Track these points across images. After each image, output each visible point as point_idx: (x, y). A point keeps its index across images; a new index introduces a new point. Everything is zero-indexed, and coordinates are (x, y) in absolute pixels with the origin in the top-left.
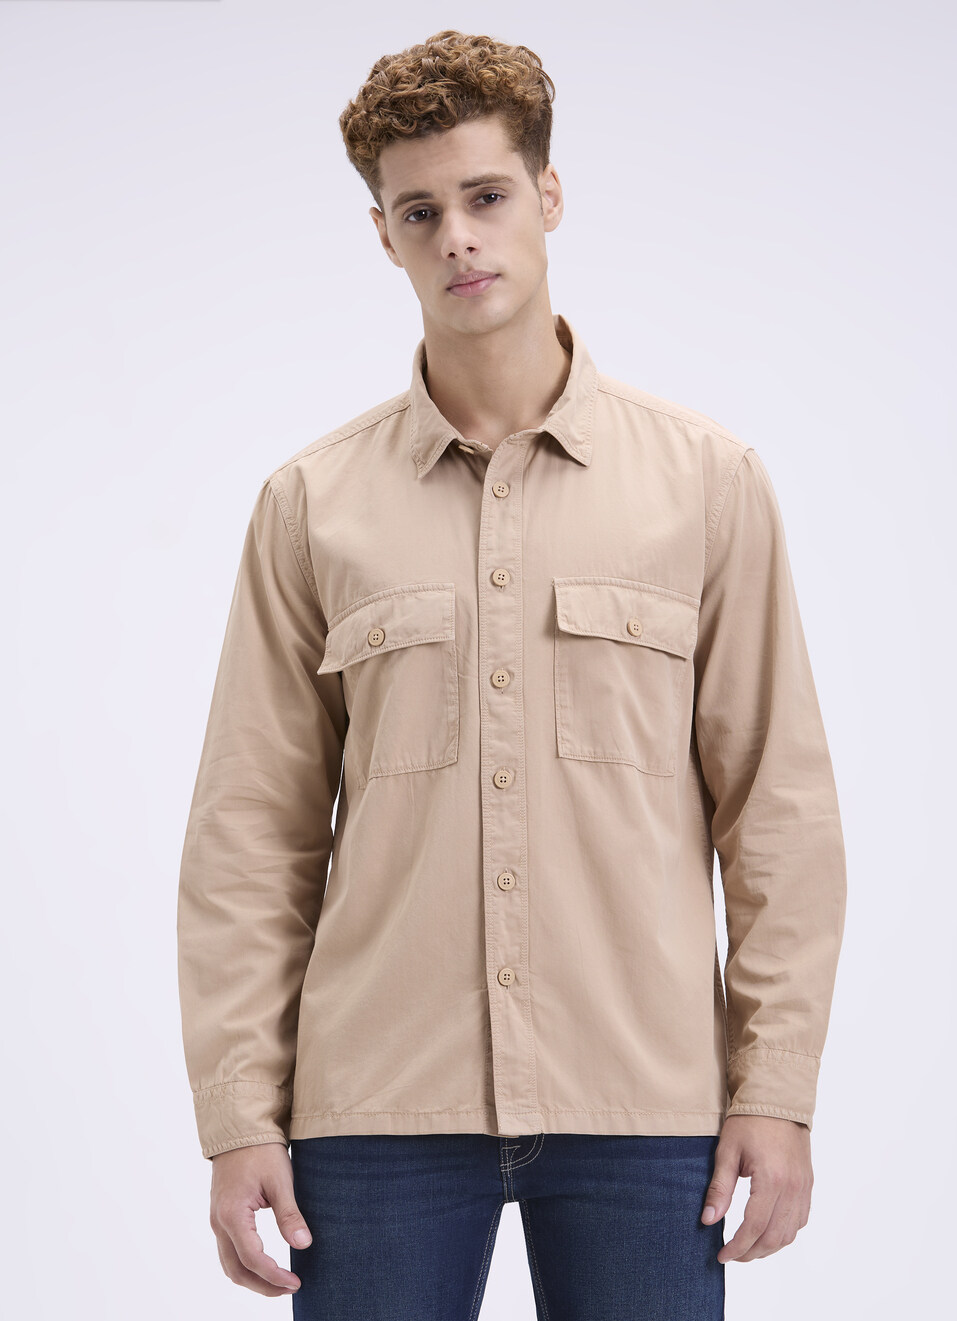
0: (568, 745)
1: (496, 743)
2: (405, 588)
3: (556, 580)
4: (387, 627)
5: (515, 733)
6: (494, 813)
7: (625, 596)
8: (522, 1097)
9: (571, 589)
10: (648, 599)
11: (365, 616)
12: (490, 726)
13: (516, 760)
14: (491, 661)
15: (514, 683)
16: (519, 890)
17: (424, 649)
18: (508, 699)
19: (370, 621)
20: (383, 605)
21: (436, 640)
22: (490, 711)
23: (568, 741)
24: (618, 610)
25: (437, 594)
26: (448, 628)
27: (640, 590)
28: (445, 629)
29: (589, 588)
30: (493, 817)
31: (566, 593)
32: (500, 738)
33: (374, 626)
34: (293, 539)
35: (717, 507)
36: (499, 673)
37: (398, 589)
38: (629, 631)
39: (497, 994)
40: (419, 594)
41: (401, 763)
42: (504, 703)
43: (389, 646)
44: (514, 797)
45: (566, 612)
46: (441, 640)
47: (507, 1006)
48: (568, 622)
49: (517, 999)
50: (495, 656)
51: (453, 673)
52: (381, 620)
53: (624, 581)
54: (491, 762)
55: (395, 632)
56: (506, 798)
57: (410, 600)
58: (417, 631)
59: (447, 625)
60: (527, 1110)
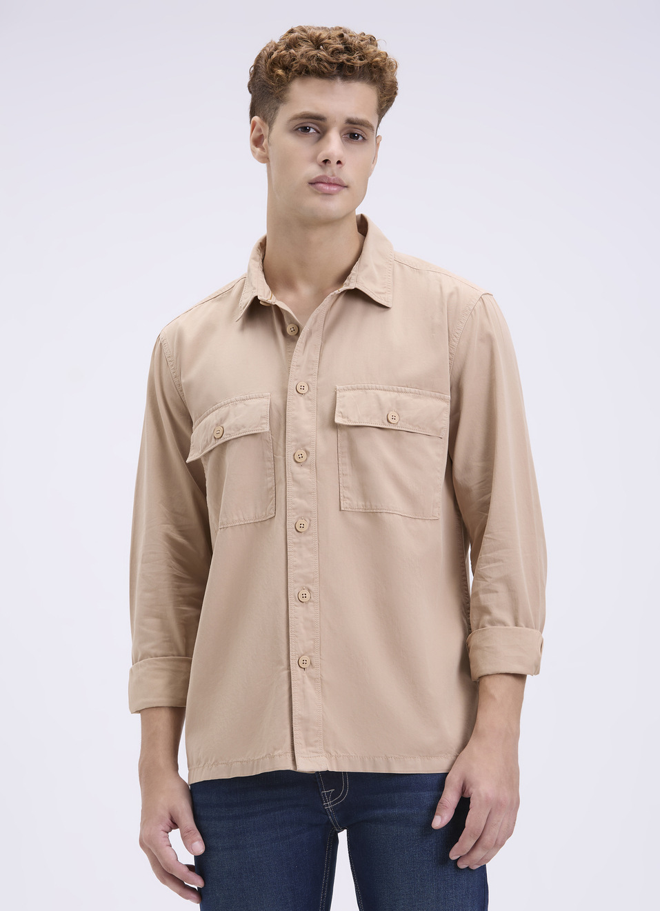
0: (348, 501)
1: (297, 500)
2: (238, 398)
3: (338, 387)
4: (225, 425)
5: (310, 493)
6: (295, 549)
7: (386, 397)
8: (312, 746)
9: (348, 394)
10: (403, 397)
11: (212, 419)
12: (292, 488)
13: (311, 512)
14: (293, 443)
15: (309, 459)
16: (313, 602)
17: (250, 438)
18: (305, 470)
19: (215, 422)
20: (224, 410)
21: (256, 432)
22: (293, 478)
23: (348, 498)
24: (381, 406)
25: (258, 401)
26: (264, 423)
27: (398, 392)
28: (262, 424)
29: (360, 392)
30: (295, 551)
31: (344, 396)
32: (300, 497)
33: (217, 425)
34: (172, 371)
35: (457, 331)
36: (299, 452)
37: (233, 399)
38: (388, 421)
39: (297, 672)
40: (246, 402)
41: (236, 518)
42: (302, 473)
43: (226, 438)
44: (309, 538)
45: (341, 410)
46: (259, 431)
47: (304, 683)
48: (343, 417)
49: (311, 678)
50: (297, 440)
51: (269, 454)
52: (222, 421)
53: (386, 387)
54: (294, 514)
55: (230, 428)
56: (304, 539)
57: (240, 406)
58: (244, 426)
59: (264, 421)
60: (316, 754)
